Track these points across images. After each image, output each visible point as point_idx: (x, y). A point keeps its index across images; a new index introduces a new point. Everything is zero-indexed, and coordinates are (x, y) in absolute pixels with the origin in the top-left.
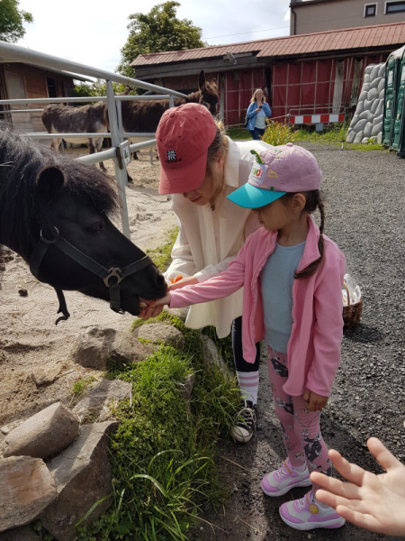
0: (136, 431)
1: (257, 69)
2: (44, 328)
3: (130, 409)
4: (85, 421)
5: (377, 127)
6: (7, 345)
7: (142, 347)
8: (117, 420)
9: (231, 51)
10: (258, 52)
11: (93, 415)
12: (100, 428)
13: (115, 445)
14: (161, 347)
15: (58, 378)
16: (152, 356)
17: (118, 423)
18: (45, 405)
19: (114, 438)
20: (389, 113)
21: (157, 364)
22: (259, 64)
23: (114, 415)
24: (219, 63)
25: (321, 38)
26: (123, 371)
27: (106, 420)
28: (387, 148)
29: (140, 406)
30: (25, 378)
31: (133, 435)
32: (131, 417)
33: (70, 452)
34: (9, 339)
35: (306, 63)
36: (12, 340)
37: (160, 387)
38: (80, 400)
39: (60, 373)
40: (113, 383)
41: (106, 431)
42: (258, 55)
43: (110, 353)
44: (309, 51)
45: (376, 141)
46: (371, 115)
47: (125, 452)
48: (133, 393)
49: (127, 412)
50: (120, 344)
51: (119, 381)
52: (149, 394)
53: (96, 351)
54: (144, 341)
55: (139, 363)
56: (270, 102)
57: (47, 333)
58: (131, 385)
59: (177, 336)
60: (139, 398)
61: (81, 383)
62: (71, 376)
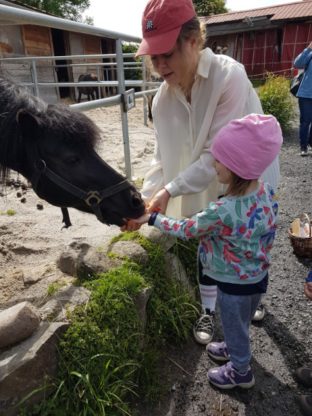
0: (83, 334)
2: (46, 236)
3: (83, 314)
4: (47, 319)
6: (15, 248)
7: (109, 261)
8: (70, 322)
9: (249, 15)
10: (272, 15)
12: (54, 326)
14: (125, 262)
15: (40, 280)
16: (114, 270)
17: (69, 325)
18: (24, 300)
19: (62, 338)
21: (115, 278)
22: (272, 26)
23: (68, 318)
24: (238, 26)
26: (87, 280)
27: (61, 321)
30: (18, 275)
31: (80, 336)
32: (82, 321)
33: (26, 343)
34: (17, 243)
36: (20, 244)
37: (114, 297)
38: (49, 300)
40: (77, 291)
41: (57, 331)
42: (272, 19)
43: (81, 264)
47: (70, 350)
48: (90, 300)
49: (80, 316)
50: (90, 257)
51: (82, 288)
52: (103, 302)
53: (72, 260)
54: (113, 256)
55: (103, 274)
56: (279, 58)
57: (47, 240)
58: (90, 293)
59: (141, 254)
60: (93, 305)
61: (55, 286)
62: (51, 278)
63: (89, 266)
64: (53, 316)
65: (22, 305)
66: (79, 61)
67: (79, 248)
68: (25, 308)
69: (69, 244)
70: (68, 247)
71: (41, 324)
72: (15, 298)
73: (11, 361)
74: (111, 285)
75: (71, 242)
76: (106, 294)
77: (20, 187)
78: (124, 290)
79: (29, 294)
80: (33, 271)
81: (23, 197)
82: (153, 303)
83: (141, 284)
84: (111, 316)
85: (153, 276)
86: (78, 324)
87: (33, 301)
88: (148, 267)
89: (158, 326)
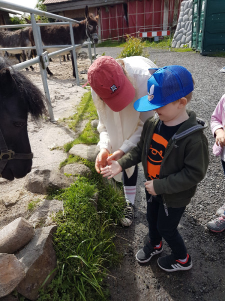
0: (68, 230)
1: (119, 5)
3: (63, 217)
4: (37, 227)
5: (188, 38)
7: (67, 179)
11: (42, 223)
14: (78, 178)
15: (18, 201)
16: (73, 184)
17: (57, 226)
19: (55, 236)
20: (195, 30)
26: (56, 194)
27: (50, 225)
28: (194, 50)
29: (69, 214)
38: (32, 214)
39: (19, 198)
43: (48, 184)
45: (188, 46)
46: (185, 31)
47: (63, 243)
48: (64, 207)
53: (40, 183)
54: (68, 175)
56: (127, 25)
59: (87, 171)
60: (68, 210)
61: (32, 203)
65: (18, 220)
78: (86, 196)
83: (93, 190)
84: (81, 215)
86: (62, 224)
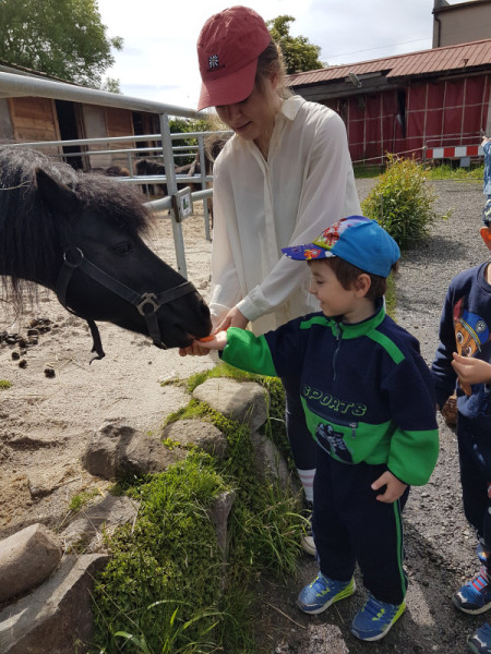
1: (388, 93)
2: (62, 418)
4: (72, 550)
6: (13, 439)
7: (165, 452)
8: (109, 553)
9: (355, 71)
10: (389, 70)
12: (85, 561)
13: (100, 587)
14: (191, 453)
15: (57, 488)
16: (174, 466)
17: (109, 557)
18: (33, 522)
19: (99, 578)
21: (177, 478)
22: (390, 86)
23: (106, 547)
24: (339, 87)
25: (472, 50)
26: (133, 484)
29: (143, 535)
30: (21, 483)
31: (126, 575)
32: (128, 550)
33: (41, 592)
34: (17, 432)
35: (451, 81)
36: (21, 433)
37: (177, 510)
38: (74, 520)
39: (62, 481)
40: (118, 503)
41: (90, 568)
42: (389, 75)
43: (121, 460)
44: (454, 67)
47: (112, 598)
48: (139, 516)
49: (125, 543)
50: (135, 448)
51: (126, 498)
52: (160, 519)
53: (107, 454)
54: (171, 444)
55: (156, 474)
56: (403, 133)
57: (63, 425)
58: (139, 505)
59: (215, 439)
60: (144, 524)
61: (82, 497)
62: (74, 485)
63: (135, 462)
64: (82, 545)
65: (31, 530)
66: (99, 146)
67: (116, 435)
68: (37, 535)
69: (100, 429)
70: (99, 434)
71: (64, 558)
72: (19, 520)
73: (19, 621)
74: (171, 490)
75: (103, 425)
76: (163, 505)
77: (17, 344)
78: (193, 498)
79: (41, 512)
80: (44, 476)
81: (21, 359)
82: (237, 515)
83: (218, 486)
84: (173, 541)
85: (236, 473)
86: (122, 555)
87: (47, 522)
88: (227, 459)
89: (247, 552)
